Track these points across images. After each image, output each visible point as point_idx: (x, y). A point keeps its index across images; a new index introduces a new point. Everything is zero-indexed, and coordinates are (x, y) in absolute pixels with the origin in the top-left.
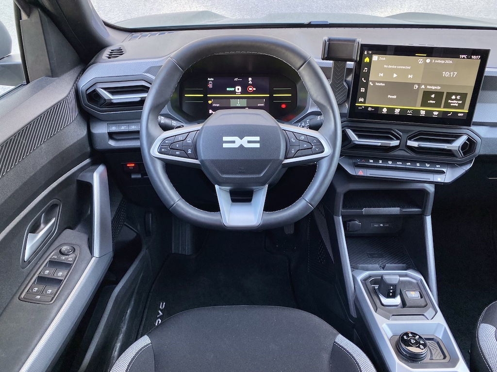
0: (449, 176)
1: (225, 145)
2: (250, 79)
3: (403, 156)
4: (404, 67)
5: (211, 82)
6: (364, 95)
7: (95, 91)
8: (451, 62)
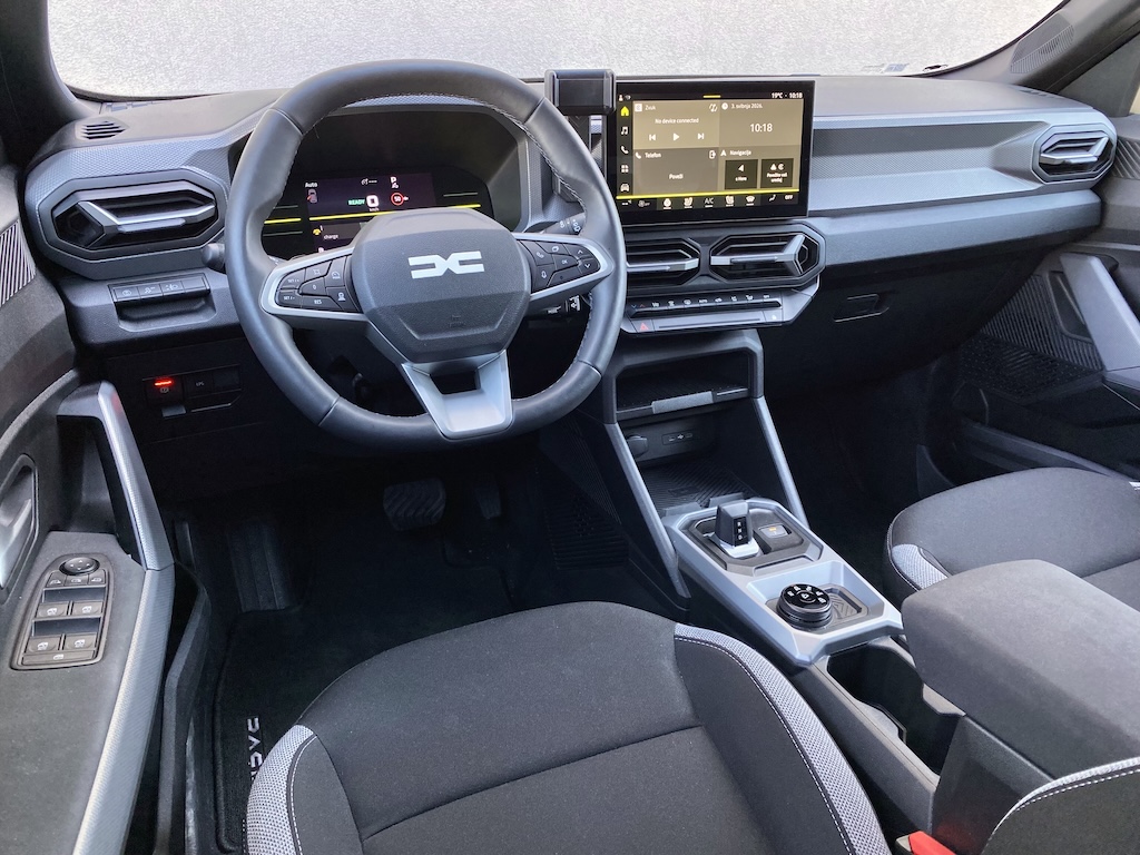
0: (788, 310)
1: (416, 274)
2: (393, 179)
3: (708, 287)
4: (688, 121)
5: (313, 191)
6: (629, 179)
7: (74, 208)
8: (760, 106)
